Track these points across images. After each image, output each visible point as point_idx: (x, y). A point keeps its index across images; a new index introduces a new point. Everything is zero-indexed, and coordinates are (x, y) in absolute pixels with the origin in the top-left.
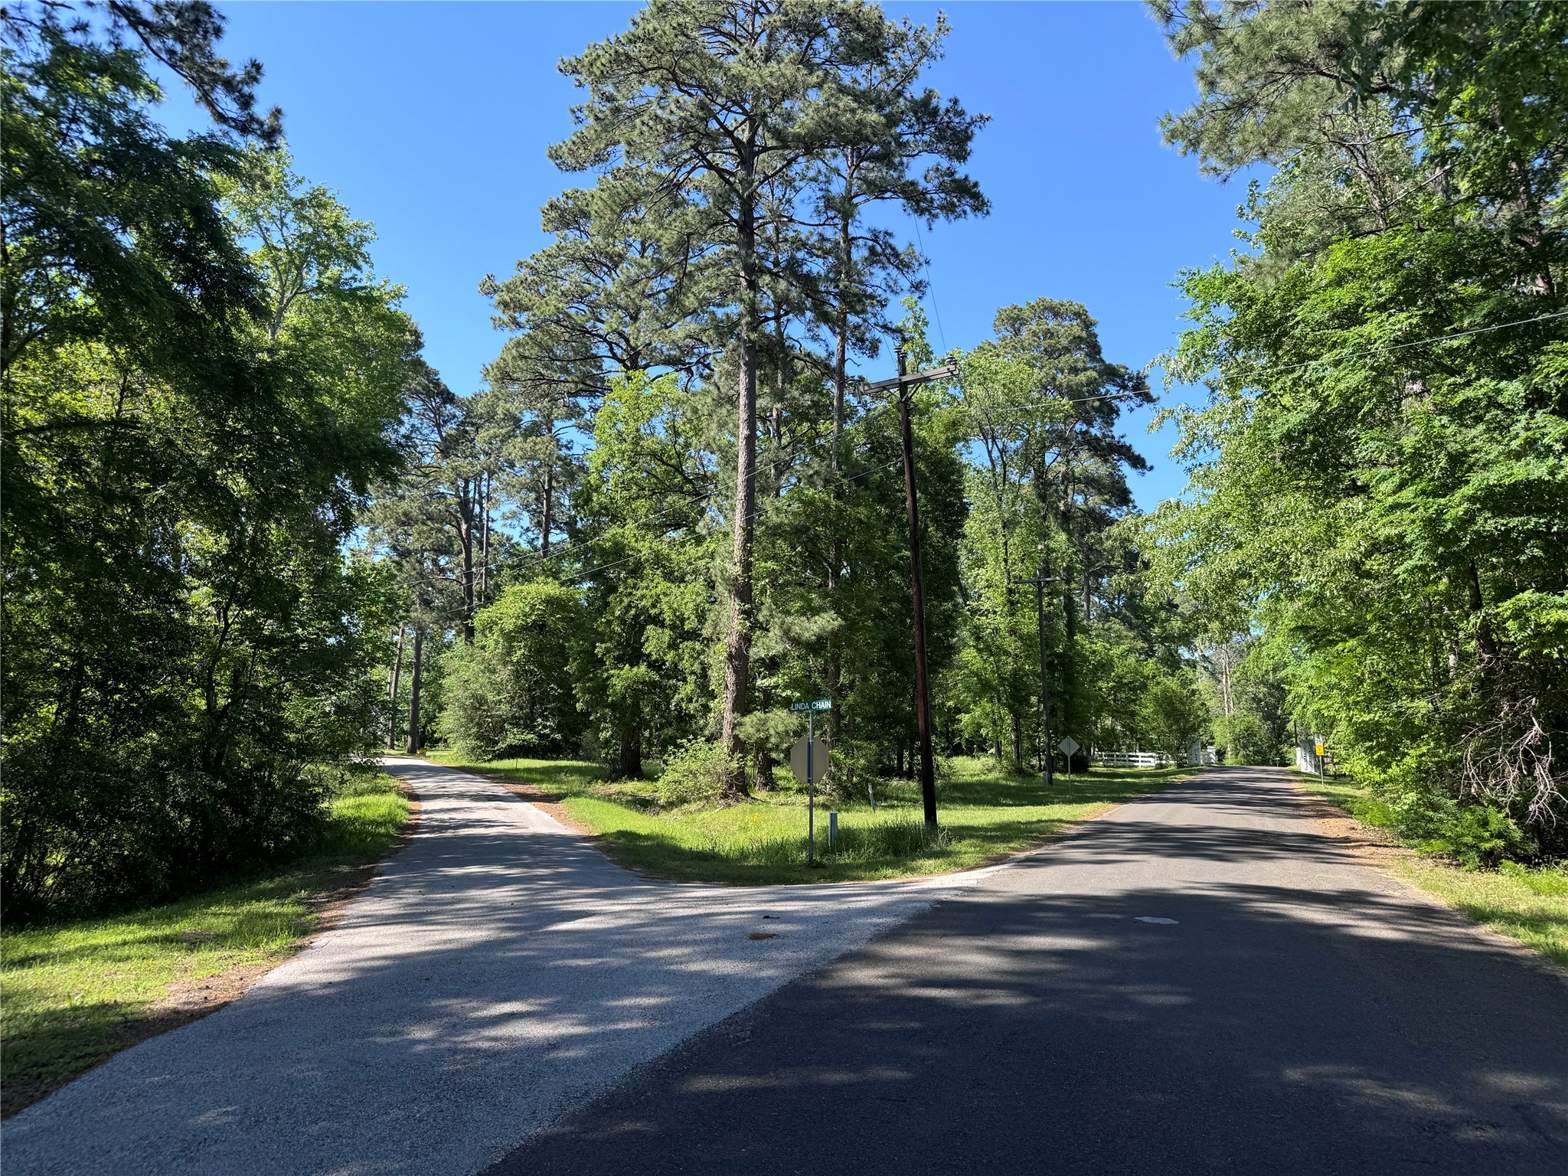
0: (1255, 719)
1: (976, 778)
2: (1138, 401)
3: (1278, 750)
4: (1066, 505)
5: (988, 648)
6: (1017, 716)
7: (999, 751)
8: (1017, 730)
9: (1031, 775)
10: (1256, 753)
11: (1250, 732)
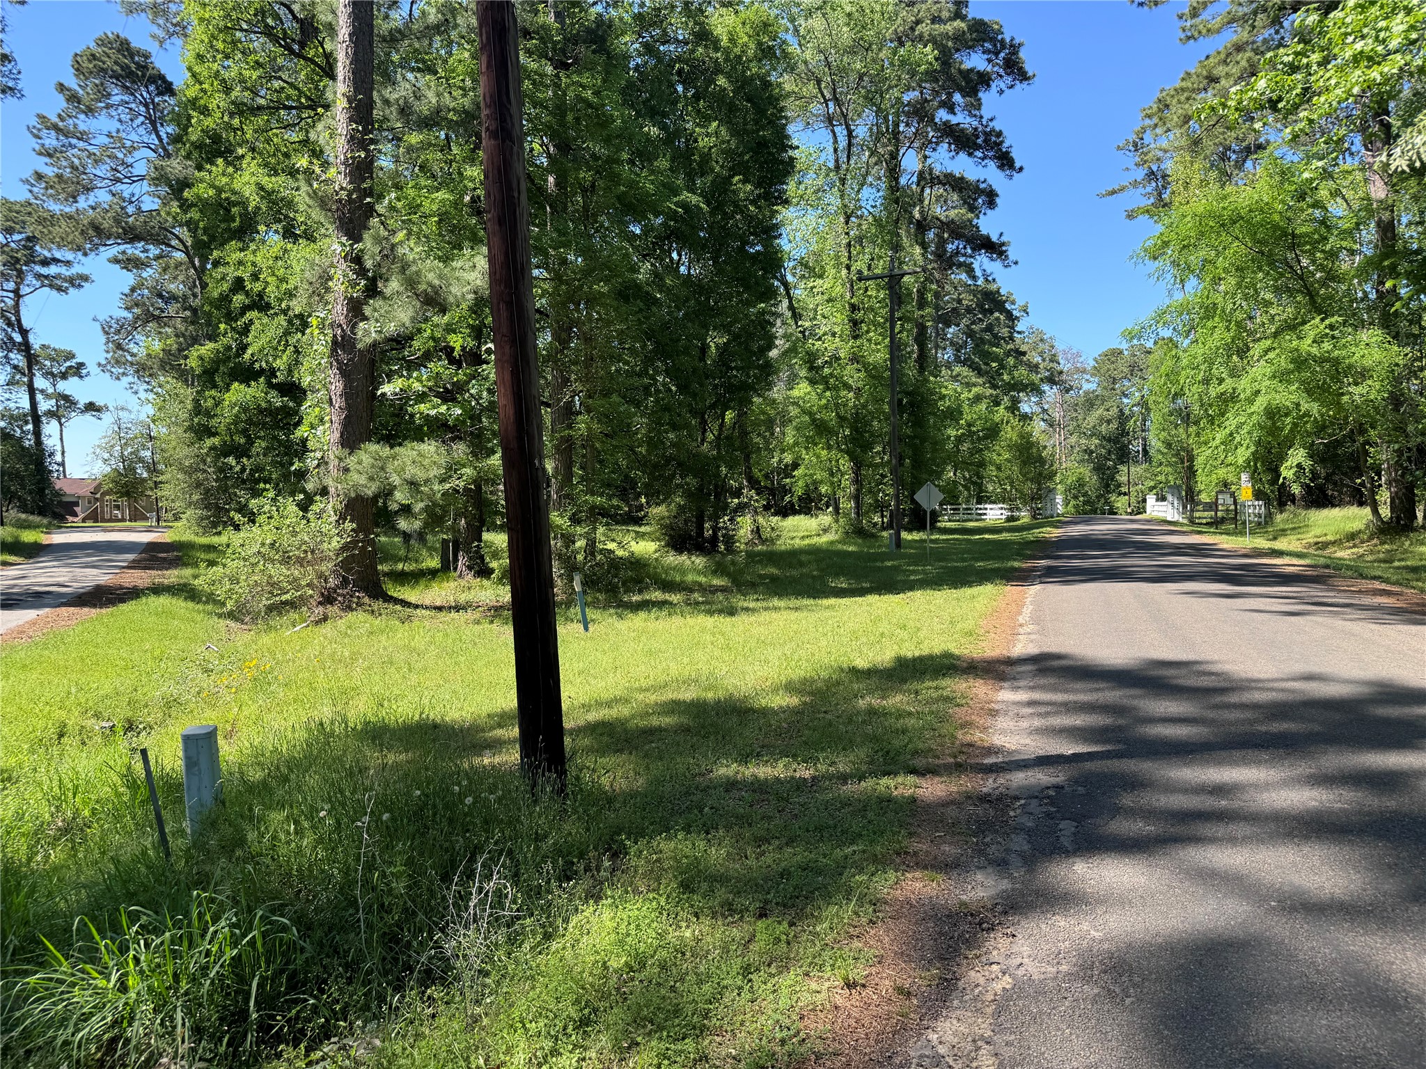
0: (1086, 471)
1: (807, 542)
2: (1009, 80)
3: (1106, 500)
4: (921, 212)
5: (825, 380)
6: (858, 465)
7: (837, 509)
8: (857, 481)
9: (873, 536)
10: (1085, 503)
11: (1081, 483)
